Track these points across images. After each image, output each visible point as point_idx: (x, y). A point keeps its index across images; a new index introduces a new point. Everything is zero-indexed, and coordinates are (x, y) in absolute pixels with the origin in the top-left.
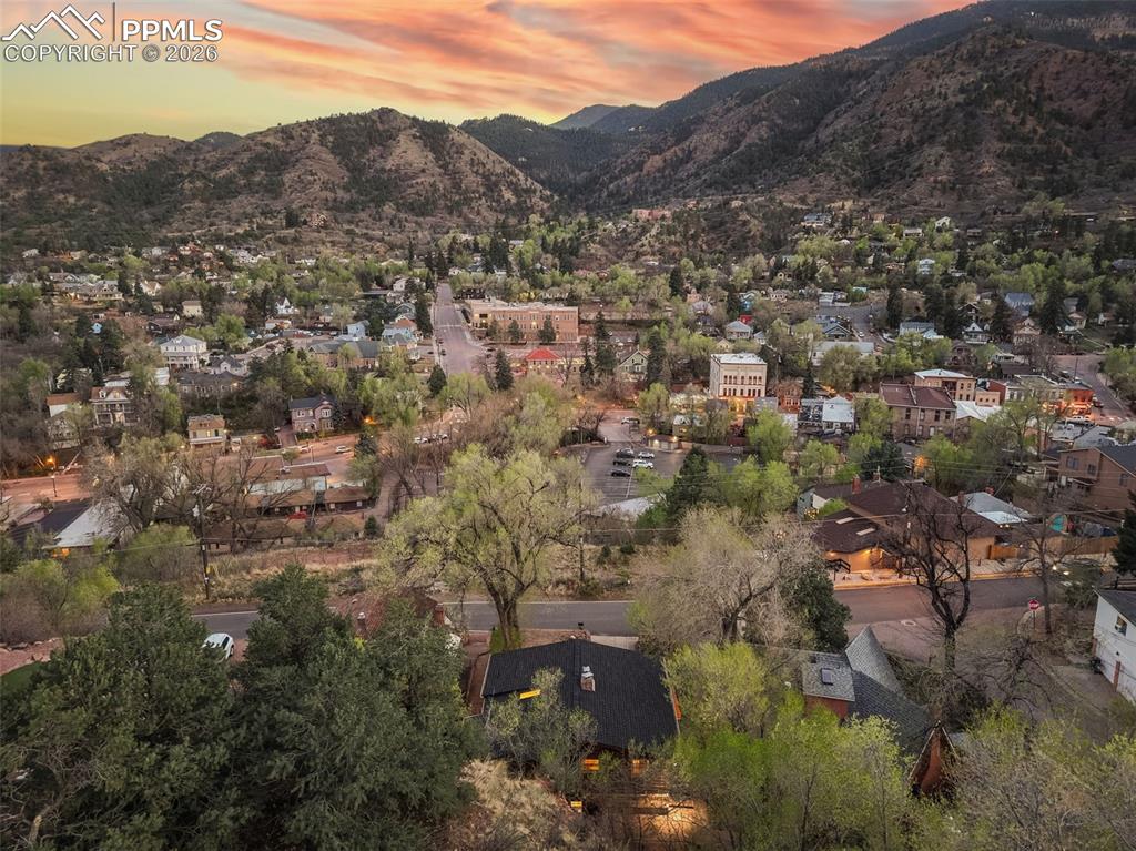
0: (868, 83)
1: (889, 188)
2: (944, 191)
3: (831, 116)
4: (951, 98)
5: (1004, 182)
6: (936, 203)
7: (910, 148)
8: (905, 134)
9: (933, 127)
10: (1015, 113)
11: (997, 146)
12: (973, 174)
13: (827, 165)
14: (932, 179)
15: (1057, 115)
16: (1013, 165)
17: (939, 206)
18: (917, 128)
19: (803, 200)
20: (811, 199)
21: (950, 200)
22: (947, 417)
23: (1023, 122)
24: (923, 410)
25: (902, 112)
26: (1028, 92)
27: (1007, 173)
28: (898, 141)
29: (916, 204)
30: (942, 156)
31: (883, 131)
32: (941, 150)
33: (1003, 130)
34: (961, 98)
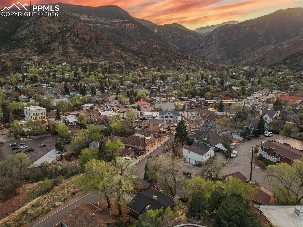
0: (29, 21)
1: (47, 53)
2: (62, 55)
3: (19, 30)
4: (56, 30)
5: (76, 54)
6: (61, 59)
7: (49, 43)
8: (46, 39)
9: (54, 38)
10: (73, 37)
11: (71, 45)
12: (68, 51)
13: (26, 45)
14: (58, 52)
15: (82, 38)
16: (76, 50)
17: (62, 59)
18: (49, 37)
19: (21, 55)
20: (24, 55)
21: (64, 58)
22: (99, 116)
23: (76, 39)
24: (94, 115)
25: (44, 32)
26: (75, 32)
27: (76, 52)
28: (45, 41)
29: (56, 58)
30: (59, 46)
31: (40, 37)
32: (58, 44)
33: (72, 41)
34: (59, 31)
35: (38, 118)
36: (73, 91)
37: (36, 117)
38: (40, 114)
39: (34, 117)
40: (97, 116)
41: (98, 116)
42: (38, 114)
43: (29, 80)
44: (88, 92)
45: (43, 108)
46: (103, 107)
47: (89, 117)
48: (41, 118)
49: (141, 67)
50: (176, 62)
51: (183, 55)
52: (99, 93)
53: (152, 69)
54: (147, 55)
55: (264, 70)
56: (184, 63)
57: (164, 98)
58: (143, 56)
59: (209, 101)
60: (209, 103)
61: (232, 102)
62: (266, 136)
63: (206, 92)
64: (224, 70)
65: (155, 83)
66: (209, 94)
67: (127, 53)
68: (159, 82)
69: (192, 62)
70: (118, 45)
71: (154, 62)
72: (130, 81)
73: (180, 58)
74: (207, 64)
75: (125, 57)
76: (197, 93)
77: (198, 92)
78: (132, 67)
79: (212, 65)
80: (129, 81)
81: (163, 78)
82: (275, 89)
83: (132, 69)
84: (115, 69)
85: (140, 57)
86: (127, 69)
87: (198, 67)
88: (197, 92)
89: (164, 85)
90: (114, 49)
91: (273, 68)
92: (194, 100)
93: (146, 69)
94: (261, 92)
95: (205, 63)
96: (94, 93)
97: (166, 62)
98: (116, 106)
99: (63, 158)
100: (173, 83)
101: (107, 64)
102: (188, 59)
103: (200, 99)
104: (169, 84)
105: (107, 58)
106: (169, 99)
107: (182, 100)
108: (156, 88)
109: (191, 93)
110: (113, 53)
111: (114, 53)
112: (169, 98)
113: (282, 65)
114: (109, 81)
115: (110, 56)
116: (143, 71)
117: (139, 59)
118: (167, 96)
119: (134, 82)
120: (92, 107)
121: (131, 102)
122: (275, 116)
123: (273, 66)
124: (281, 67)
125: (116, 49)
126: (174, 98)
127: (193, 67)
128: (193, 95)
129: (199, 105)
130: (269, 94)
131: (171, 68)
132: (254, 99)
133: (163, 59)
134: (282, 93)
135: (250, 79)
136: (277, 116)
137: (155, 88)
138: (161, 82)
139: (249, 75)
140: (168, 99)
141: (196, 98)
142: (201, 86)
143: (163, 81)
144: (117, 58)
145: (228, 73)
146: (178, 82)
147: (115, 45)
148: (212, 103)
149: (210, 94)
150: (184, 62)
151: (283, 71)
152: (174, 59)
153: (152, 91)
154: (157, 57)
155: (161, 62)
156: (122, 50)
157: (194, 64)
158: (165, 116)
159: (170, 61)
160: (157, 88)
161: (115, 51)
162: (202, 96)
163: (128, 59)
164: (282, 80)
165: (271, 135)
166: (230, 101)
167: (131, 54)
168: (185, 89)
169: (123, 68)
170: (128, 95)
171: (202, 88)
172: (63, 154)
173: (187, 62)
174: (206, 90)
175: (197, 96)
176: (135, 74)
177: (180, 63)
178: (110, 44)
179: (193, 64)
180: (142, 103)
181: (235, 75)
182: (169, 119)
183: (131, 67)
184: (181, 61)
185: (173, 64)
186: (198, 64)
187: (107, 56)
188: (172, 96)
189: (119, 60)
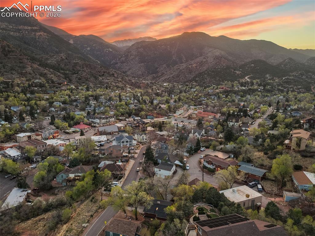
24: (40, 146)
41: (44, 146)
44: (15, 119)
46: (41, 135)
49: (67, 85)
50: (103, 79)
51: (108, 72)
52: (28, 118)
53: (80, 88)
54: (69, 71)
55: (180, 87)
56: (111, 80)
57: (104, 120)
58: (65, 71)
59: (146, 121)
60: (146, 123)
61: (163, 121)
62: (201, 151)
63: (141, 111)
64: (149, 87)
65: (88, 104)
66: (143, 113)
67: (47, 68)
68: (93, 102)
69: (119, 80)
70: (33, 60)
71: (80, 79)
72: (59, 102)
73: (106, 75)
74: (133, 81)
75: (45, 74)
76: (133, 113)
77: (134, 112)
78: (56, 85)
79: (137, 82)
80: (58, 103)
81: (96, 98)
82: (192, 105)
83: (57, 88)
84: (37, 88)
85: (62, 73)
86: (51, 88)
87: (125, 85)
88: (132, 112)
89: (99, 106)
90: (30, 63)
91: (187, 85)
92: (131, 119)
93: (74, 87)
94: (183, 108)
95: (131, 81)
96: (22, 119)
97: (92, 79)
98: (55, 133)
100: (107, 103)
101: (24, 82)
102: (114, 77)
103: (136, 118)
104: (103, 104)
105: (22, 75)
106: (109, 121)
107: (121, 120)
108: (91, 108)
109: (127, 113)
110: (29, 69)
111: (30, 68)
112: (109, 119)
113: (193, 82)
114: (36, 104)
115: (26, 72)
116: (71, 90)
117: (61, 75)
118: (107, 118)
119: (64, 103)
120: (29, 137)
121: (70, 126)
122: (202, 134)
123: (187, 83)
124: (193, 84)
125: (32, 64)
126: (113, 119)
127: (120, 85)
128: (130, 115)
129: (137, 124)
130: (188, 110)
131: (99, 85)
132: (179, 115)
133: (89, 76)
134: (197, 108)
135: (171, 95)
137: (90, 110)
138: (95, 102)
139: (170, 92)
140: (108, 120)
141: (132, 117)
142: (135, 106)
143: (97, 101)
144: (36, 75)
145: (152, 90)
146: (112, 102)
147: (30, 59)
148: (148, 123)
149: (144, 113)
150: (111, 79)
151: (195, 88)
152: (100, 76)
153: (88, 113)
154: (82, 74)
155: (87, 79)
156: (40, 65)
157: (121, 81)
158: (121, 141)
159: (96, 78)
160: (92, 108)
161: (31, 67)
162: (137, 115)
163: (48, 75)
164: (196, 97)
166: (162, 120)
167: (51, 70)
168: (121, 110)
169: (46, 87)
170: (65, 119)
171: (136, 108)
172: (30, 191)
173: (114, 79)
174: (140, 109)
175: (133, 116)
176: (64, 94)
177: (107, 80)
178: (23, 58)
179: (120, 82)
180: (82, 126)
181: (159, 93)
182: (125, 143)
184: (108, 78)
185: (100, 81)
186: (124, 81)
187: (22, 72)
188: (111, 117)
189: (38, 77)
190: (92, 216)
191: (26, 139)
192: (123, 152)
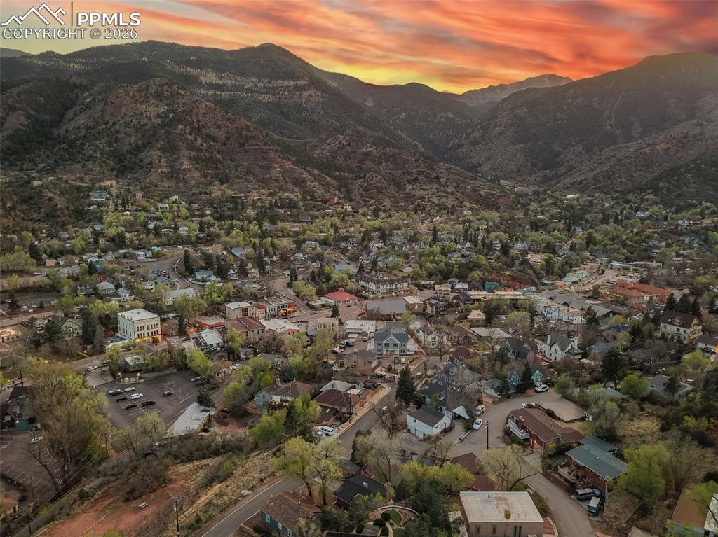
0: (90, 95)
1: (135, 174)
2: (168, 179)
3: (70, 114)
4: (153, 120)
5: (197, 174)
6: (167, 186)
7: (138, 149)
8: (133, 139)
9: (148, 137)
10: (190, 134)
11: (187, 153)
12: (180, 169)
13: (91, 156)
14: (159, 170)
15: (208, 136)
16: (198, 164)
17: (168, 187)
18: (139, 135)
19: (82, 180)
20: (87, 178)
21: (172, 183)
22: (263, 332)
23: (196, 140)
24: (253, 331)
25: (127, 124)
26: (193, 122)
27: (197, 169)
28: (130, 144)
29: (156, 186)
30: (160, 157)
31: (118, 135)
32: (159, 153)
33: (187, 143)
34: (159, 121)
35: (146, 335)
36: (202, 268)
37: (142, 332)
38: (150, 327)
39: (140, 333)
40: (259, 333)
41: (261, 331)
42: (146, 328)
43: (107, 241)
44: (233, 272)
45: (155, 316)
46: (265, 308)
47: (244, 336)
48: (150, 335)
49: (338, 203)
50: (413, 189)
51: (428, 173)
52: (254, 273)
53: (361, 210)
54: (351, 170)
55: (607, 205)
56: (430, 192)
57: (385, 286)
58: (342, 173)
59: (474, 294)
60: (474, 300)
61: (518, 297)
63: (472, 270)
64: (519, 206)
65: (366, 247)
66: (476, 274)
67: (308, 169)
68: (376, 245)
69: (449, 190)
70: (286, 151)
71: (366, 190)
72: (316, 241)
73: (421, 179)
74: (482, 192)
75: (304, 180)
76: (453, 273)
77: (456, 270)
78: (318, 205)
79: (493, 194)
80: (313, 243)
81: (384, 236)
82: (618, 260)
83: (318, 210)
84: (283, 211)
85: (335, 178)
86: (308, 211)
87: (461, 202)
88: (452, 270)
89: (386, 253)
90: (279, 160)
91: (628, 202)
92: (446, 287)
93: (349, 208)
94: (588, 267)
95: (476, 191)
96: (244, 273)
97: (391, 190)
98: (290, 306)
99: (213, 419)
100: (404, 248)
101: (264, 199)
102: (439, 183)
103: (458, 286)
104: (397, 248)
105: (264, 182)
106: (396, 288)
107: (421, 287)
108: (369, 258)
109: (441, 272)
110: (276, 173)
111: (279, 169)
112: (396, 285)
113: (649, 193)
114: (273, 245)
115: (271, 178)
116: (343, 216)
117: (333, 182)
118: (392, 282)
119: (324, 243)
120: (245, 310)
121: (320, 293)
122: (569, 347)
123: (631, 196)
124: (646, 197)
125: (284, 161)
126: (406, 284)
127: (450, 201)
128: (445, 276)
129: (455, 301)
130: (603, 272)
131: (403, 204)
132: (570, 285)
133: (385, 184)
134: (632, 268)
135: (573, 228)
136: (573, 348)
137: (368, 260)
138: (380, 244)
139: (573, 218)
140: (394, 286)
141: (451, 282)
142: (463, 256)
143: (384, 242)
144: (287, 182)
145: (526, 214)
146: (414, 244)
147: (281, 151)
148: (479, 300)
149: (478, 275)
150: (431, 188)
151: (648, 209)
152: (409, 182)
153: (361, 268)
154: (372, 180)
155: (380, 191)
156: (296, 163)
157: (452, 194)
158: (384, 342)
159: (400, 187)
160: (371, 258)
161: (280, 166)
162: (462, 278)
163: (309, 183)
164: (636, 238)
165: (545, 389)
166: (516, 295)
167: (316, 172)
168: (428, 265)
169: (299, 208)
170: (313, 279)
171: (464, 261)
172: (212, 413)
173: (437, 189)
174: (471, 265)
175: (454, 279)
176: (324, 226)
177: (422, 192)
178: (270, 149)
179: (449, 195)
180: (341, 295)
181: (542, 220)
182: (391, 348)
183: (316, 204)
184: (424, 187)
185: (408, 193)
186: (461, 193)
187: (264, 178)
188: (404, 279)
189: (290, 186)
190: (262, 480)
191: (239, 314)
192: (377, 367)
